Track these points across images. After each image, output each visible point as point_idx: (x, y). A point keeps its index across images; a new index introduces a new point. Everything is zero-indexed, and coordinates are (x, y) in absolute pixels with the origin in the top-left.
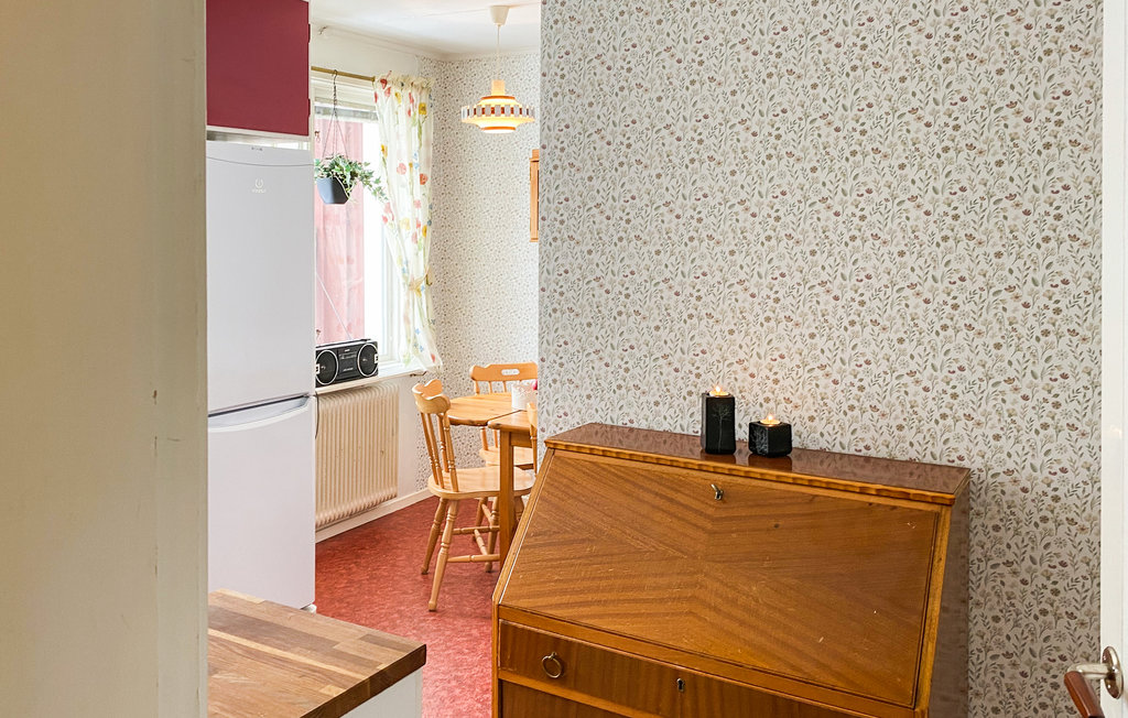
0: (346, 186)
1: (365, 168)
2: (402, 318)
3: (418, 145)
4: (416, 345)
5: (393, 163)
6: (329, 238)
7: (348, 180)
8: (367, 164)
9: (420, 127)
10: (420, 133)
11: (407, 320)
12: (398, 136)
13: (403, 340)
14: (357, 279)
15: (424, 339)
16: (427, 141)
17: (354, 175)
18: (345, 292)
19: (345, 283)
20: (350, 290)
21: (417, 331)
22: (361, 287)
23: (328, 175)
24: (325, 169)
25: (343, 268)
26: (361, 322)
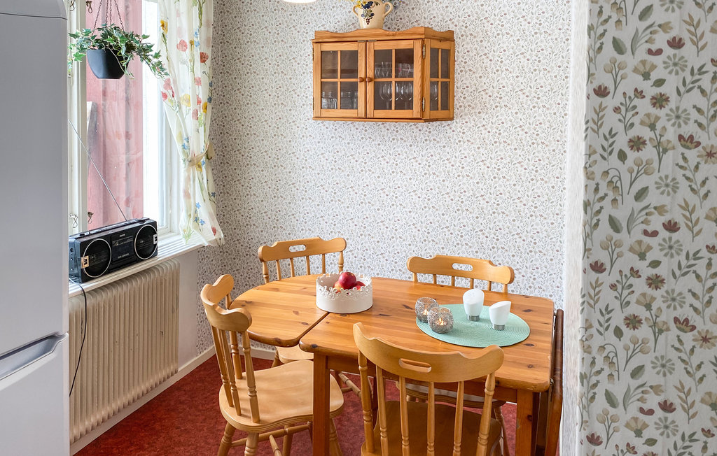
0: (121, 58)
1: (144, 41)
2: (182, 194)
3: (198, 24)
4: (196, 220)
5: (173, 40)
6: (107, 114)
7: (123, 52)
8: (145, 37)
9: (201, 8)
10: (201, 13)
11: (187, 195)
12: (178, 14)
13: (183, 214)
14: (136, 153)
15: (206, 212)
16: (208, 21)
17: (130, 48)
18: (123, 166)
19: (123, 158)
20: (128, 164)
21: (197, 206)
22: (139, 161)
23: (100, 47)
24: (97, 40)
25: (121, 144)
26: (139, 194)
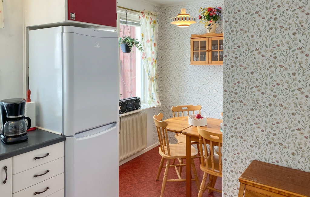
0: (130, 46)
1: (136, 41)
2: (148, 90)
3: (153, 34)
4: (152, 98)
5: (145, 39)
6: (125, 64)
7: (131, 44)
8: (137, 39)
9: (154, 28)
10: (154, 30)
11: (150, 90)
12: (147, 31)
13: (148, 96)
14: (134, 76)
15: (155, 96)
16: (156, 32)
17: (133, 43)
18: (130, 81)
19: (130, 78)
20: (131, 80)
21: (153, 94)
22: (135, 79)
23: (124, 43)
24: (123, 41)
25: (129, 73)
26: (135, 90)
